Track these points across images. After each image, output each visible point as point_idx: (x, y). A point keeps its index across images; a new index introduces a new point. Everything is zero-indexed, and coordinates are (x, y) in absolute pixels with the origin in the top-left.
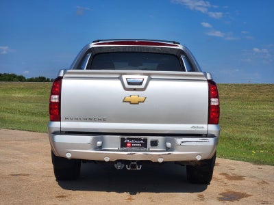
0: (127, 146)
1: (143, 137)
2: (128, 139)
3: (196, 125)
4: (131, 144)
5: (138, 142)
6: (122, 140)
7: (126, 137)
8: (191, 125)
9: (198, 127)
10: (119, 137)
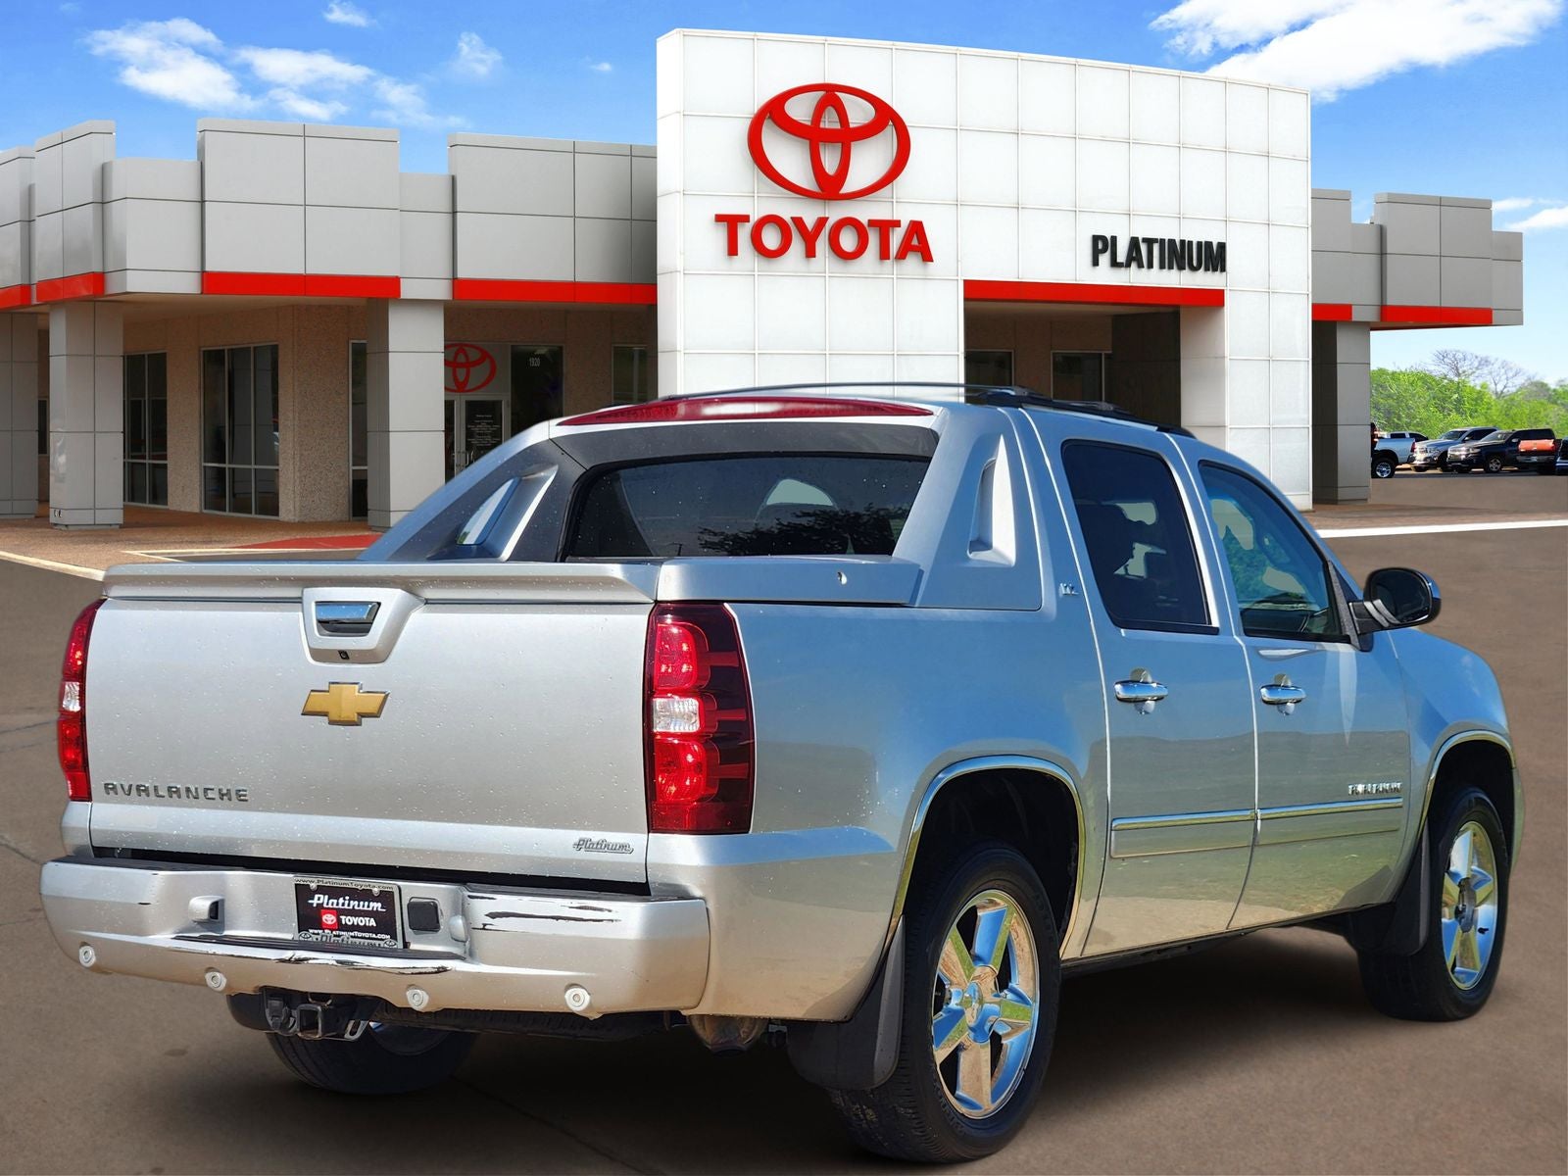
0: (320, 925)
1: (377, 885)
2: (321, 890)
3: (595, 836)
4: (339, 912)
5: (363, 906)
6: (303, 893)
7: (314, 881)
8: (576, 835)
9: (602, 846)
10: (289, 879)
